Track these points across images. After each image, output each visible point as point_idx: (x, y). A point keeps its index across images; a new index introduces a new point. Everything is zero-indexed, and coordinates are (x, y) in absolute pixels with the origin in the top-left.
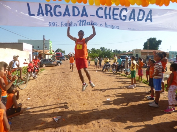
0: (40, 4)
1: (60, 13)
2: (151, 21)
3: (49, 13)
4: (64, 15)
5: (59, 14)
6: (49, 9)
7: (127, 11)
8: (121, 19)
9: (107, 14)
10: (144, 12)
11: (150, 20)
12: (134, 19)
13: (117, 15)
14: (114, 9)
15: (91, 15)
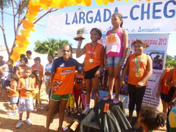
0: (76, 13)
1: (92, 18)
3: (82, 20)
4: (96, 20)
6: (82, 15)
7: (175, 4)
8: (166, 15)
9: (145, 12)
13: (159, 11)
14: (155, 4)
15: (124, 17)
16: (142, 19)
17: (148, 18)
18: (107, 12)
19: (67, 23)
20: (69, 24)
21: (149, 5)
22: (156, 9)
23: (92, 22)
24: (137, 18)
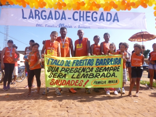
0: (31, 10)
1: (45, 16)
2: (118, 21)
3: (37, 17)
4: (49, 18)
5: (44, 18)
6: (37, 13)
7: (97, 14)
8: (93, 20)
9: (82, 17)
10: (111, 14)
11: (117, 21)
12: (103, 20)
13: (89, 17)
14: (87, 12)
15: (69, 18)
16: (80, 20)
17: (83, 20)
18: (57, 13)
19: (23, 18)
20: (26, 18)
21: (83, 12)
22: (88, 15)
23: (46, 19)
24: (77, 20)
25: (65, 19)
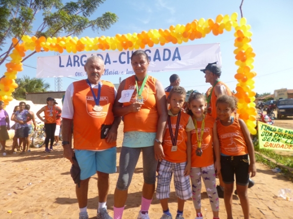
0: (69, 56)
2: (180, 59)
3: (76, 63)
6: (76, 59)
7: (150, 52)
10: (169, 51)
11: (178, 59)
12: (159, 59)
15: (114, 62)
16: (128, 63)
19: (60, 66)
20: (63, 66)
24: (124, 62)
25: (110, 63)
